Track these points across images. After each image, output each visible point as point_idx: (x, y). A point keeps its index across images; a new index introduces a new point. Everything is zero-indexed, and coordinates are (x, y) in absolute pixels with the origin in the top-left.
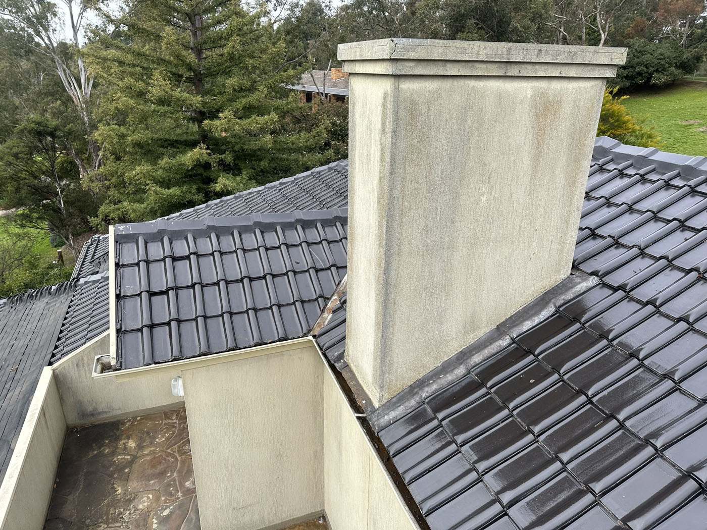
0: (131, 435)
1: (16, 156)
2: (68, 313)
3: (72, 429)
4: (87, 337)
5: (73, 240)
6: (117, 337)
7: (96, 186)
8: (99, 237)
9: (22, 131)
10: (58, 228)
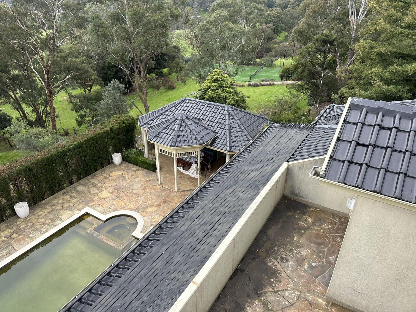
0: (311, 216)
1: (309, 53)
2: (304, 140)
3: (285, 197)
4: (310, 156)
5: (319, 104)
6: (329, 160)
7: (344, 76)
8: (334, 106)
9: (317, 39)
10: (314, 96)
